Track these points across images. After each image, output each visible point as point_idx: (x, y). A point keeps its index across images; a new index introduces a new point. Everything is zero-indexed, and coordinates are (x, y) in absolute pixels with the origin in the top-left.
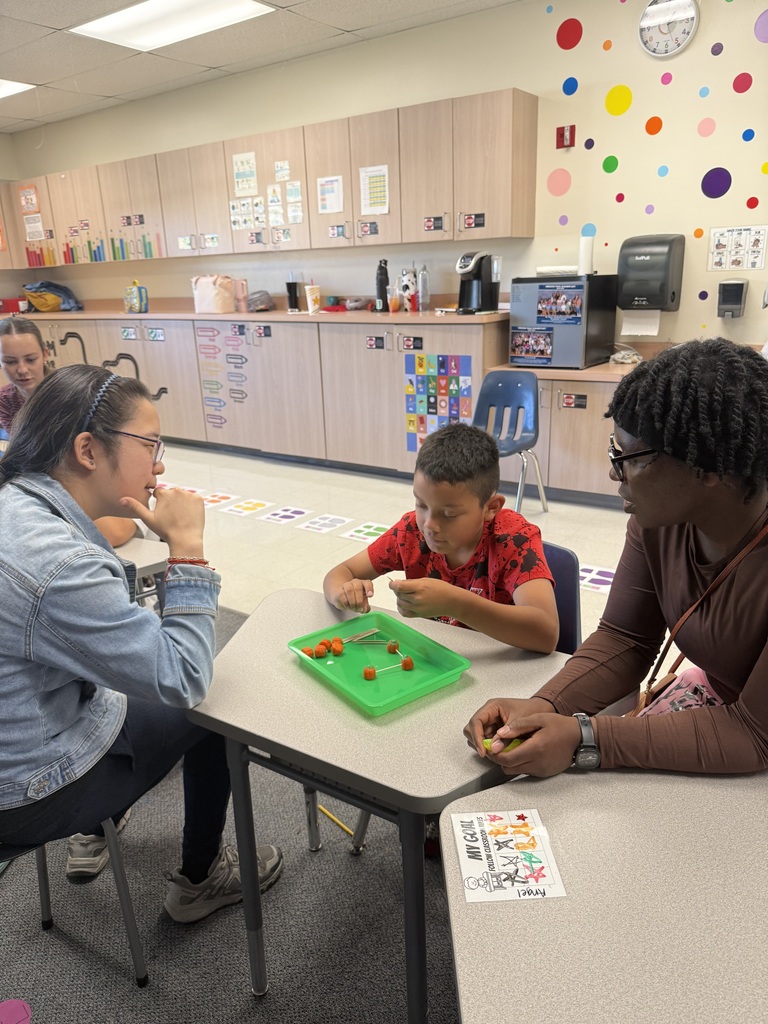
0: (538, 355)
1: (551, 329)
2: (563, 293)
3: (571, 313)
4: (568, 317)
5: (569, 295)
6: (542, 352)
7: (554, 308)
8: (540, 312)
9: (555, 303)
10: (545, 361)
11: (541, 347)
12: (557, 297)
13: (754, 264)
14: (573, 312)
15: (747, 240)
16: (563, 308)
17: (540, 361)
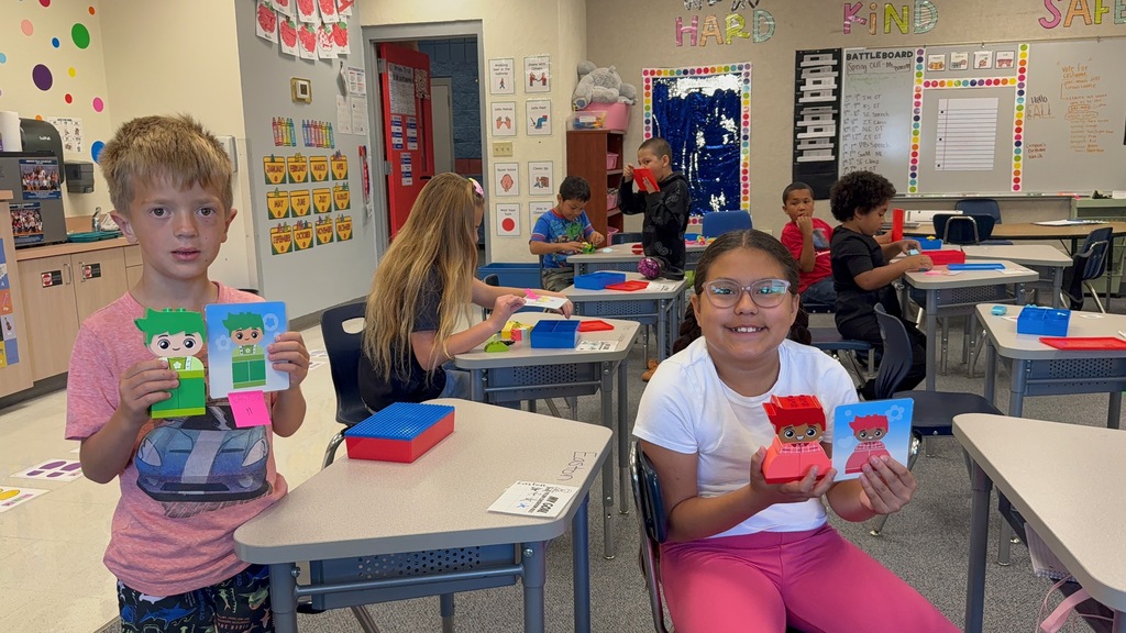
0: (30, 233)
1: (38, 205)
2: (42, 168)
3: (52, 188)
4: (50, 191)
5: (47, 170)
6: (34, 229)
7: (37, 183)
8: (25, 188)
9: (37, 178)
10: (38, 238)
11: (32, 224)
12: (38, 172)
13: (79, 148)
14: (54, 187)
15: (71, 128)
16: (45, 183)
17: (34, 239)
